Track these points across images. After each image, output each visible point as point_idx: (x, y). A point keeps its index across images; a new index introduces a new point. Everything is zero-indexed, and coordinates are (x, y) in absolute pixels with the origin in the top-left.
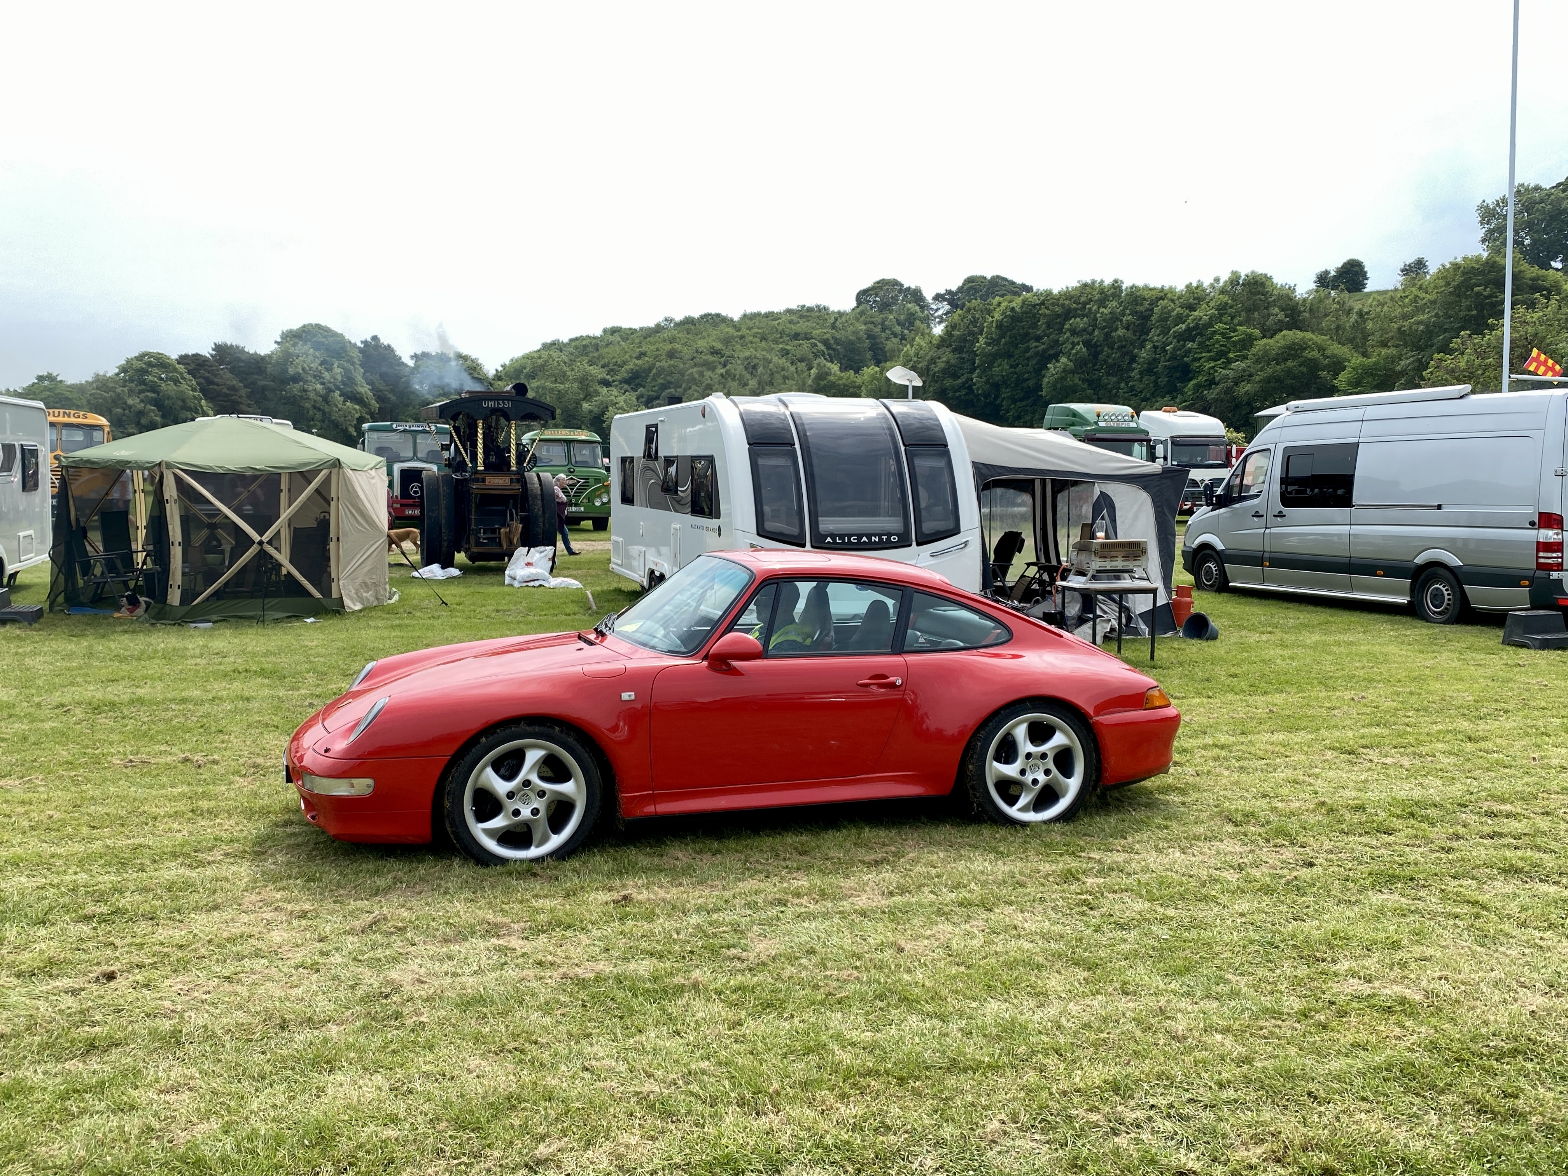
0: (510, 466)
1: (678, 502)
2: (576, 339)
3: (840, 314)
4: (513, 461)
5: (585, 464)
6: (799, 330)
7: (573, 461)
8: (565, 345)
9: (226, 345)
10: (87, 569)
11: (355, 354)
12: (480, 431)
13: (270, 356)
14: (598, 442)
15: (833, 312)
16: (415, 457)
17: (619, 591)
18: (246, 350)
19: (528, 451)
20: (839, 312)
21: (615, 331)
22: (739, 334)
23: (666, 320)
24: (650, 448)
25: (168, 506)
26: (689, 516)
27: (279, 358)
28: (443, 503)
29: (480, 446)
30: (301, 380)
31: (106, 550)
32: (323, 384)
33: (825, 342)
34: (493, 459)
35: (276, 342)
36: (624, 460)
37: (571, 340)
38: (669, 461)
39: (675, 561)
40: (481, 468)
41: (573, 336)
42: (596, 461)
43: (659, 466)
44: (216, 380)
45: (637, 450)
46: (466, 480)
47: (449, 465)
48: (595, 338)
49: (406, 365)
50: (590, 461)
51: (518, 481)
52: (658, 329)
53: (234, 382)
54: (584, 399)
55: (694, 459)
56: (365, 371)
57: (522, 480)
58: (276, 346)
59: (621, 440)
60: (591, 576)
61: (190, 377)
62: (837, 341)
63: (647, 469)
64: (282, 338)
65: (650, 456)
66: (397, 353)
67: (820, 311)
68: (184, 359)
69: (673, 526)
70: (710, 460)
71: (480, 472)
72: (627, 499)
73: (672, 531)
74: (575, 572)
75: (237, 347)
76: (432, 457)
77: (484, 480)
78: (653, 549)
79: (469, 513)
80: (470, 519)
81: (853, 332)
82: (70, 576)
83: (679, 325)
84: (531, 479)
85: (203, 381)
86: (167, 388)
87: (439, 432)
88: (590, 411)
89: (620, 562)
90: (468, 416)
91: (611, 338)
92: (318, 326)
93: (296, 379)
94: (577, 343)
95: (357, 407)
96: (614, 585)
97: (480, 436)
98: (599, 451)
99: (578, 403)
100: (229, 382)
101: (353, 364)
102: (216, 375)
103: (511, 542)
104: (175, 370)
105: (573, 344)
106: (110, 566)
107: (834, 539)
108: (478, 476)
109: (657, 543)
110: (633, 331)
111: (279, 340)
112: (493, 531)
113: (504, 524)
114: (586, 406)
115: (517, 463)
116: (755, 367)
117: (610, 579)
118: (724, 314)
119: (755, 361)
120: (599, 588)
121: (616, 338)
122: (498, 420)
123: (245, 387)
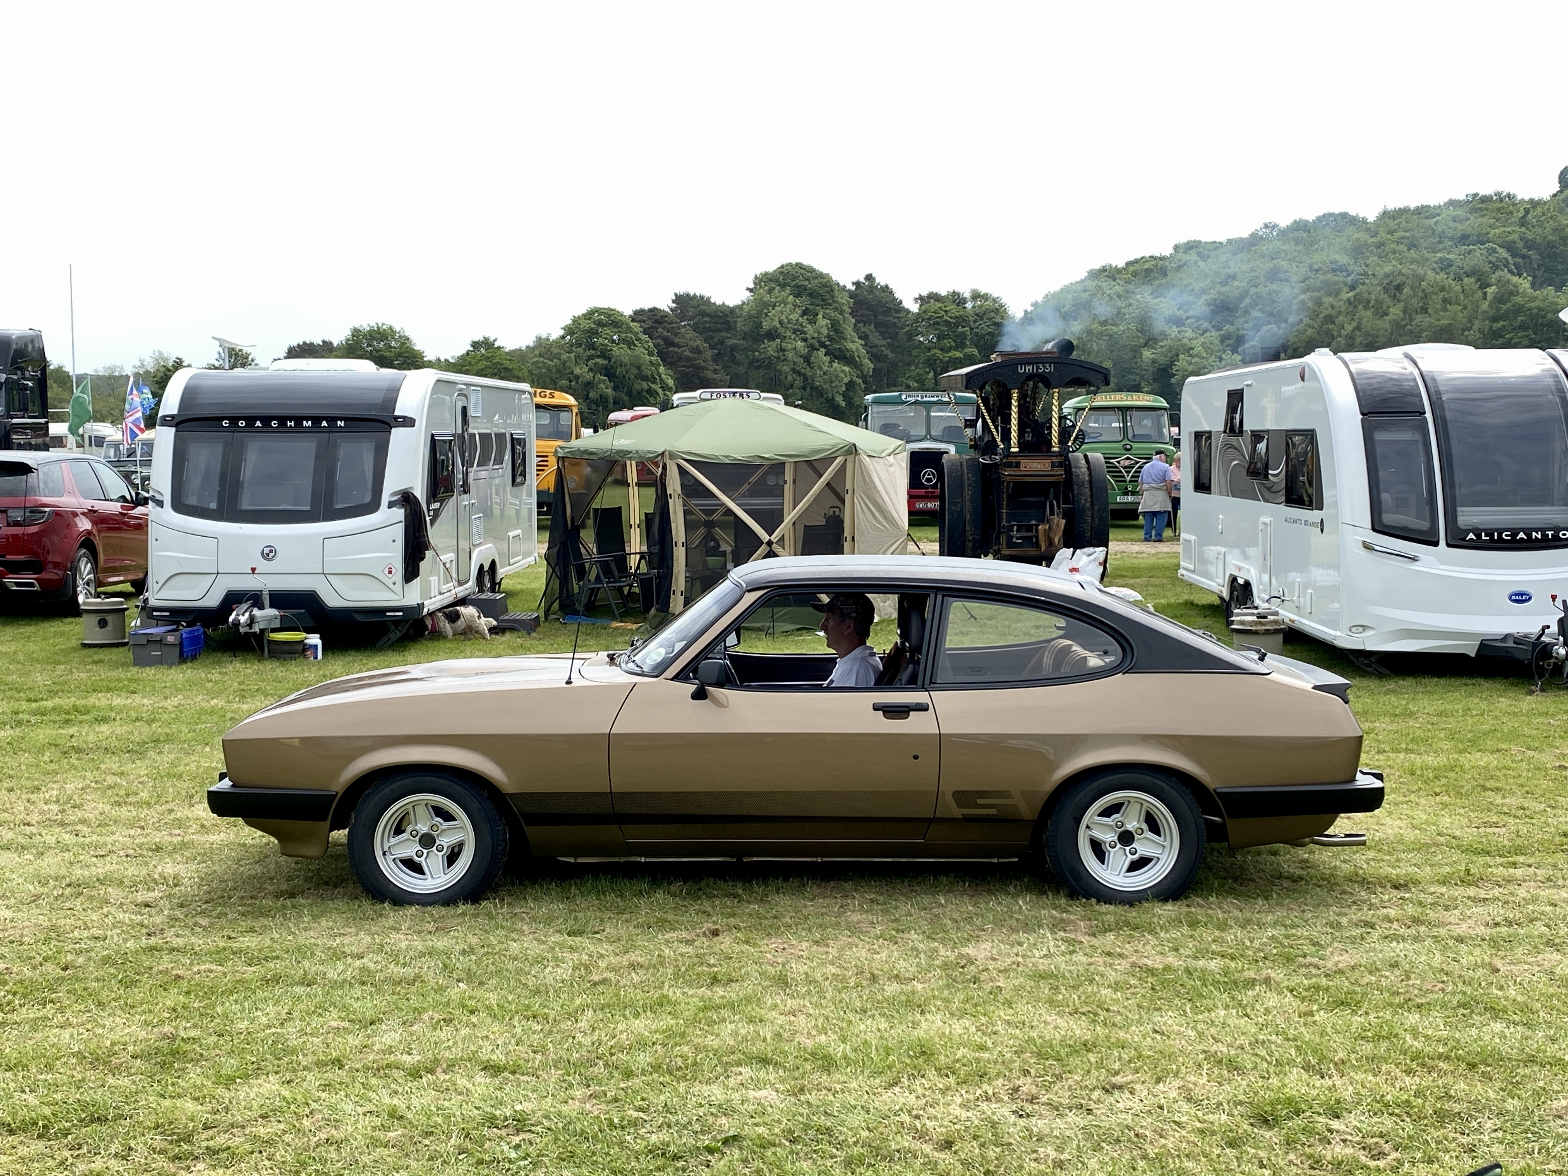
0: (1051, 446)
1: (1269, 489)
2: (1136, 261)
3: (1534, 204)
4: (1055, 439)
5: (1146, 438)
6: (1469, 230)
7: (1130, 435)
8: (1118, 271)
9: (688, 295)
10: (582, 573)
11: (844, 300)
12: (1014, 403)
13: (740, 307)
14: (1165, 409)
15: (1522, 201)
16: (928, 437)
17: (1190, 604)
18: (712, 301)
19: (1074, 426)
20: (1531, 201)
21: (1191, 246)
22: (1375, 240)
23: (1266, 226)
24: (1233, 418)
25: (671, 501)
26: (1282, 507)
27: (752, 309)
28: (968, 493)
29: (1014, 422)
30: (778, 337)
31: (599, 552)
32: (805, 340)
33: (1510, 247)
34: (1029, 437)
35: (748, 289)
36: (1198, 435)
37: (1129, 264)
38: (1257, 436)
39: (1265, 565)
40: (1015, 450)
41: (1132, 258)
42: (1161, 433)
43: (1244, 443)
44: (676, 340)
45: (1215, 423)
46: (995, 466)
47: (974, 447)
48: (1162, 259)
49: (908, 311)
50: (1154, 434)
51: (1061, 464)
52: (1255, 240)
53: (698, 342)
54: (1145, 345)
55: (1290, 434)
56: (857, 322)
57: (1065, 462)
58: (748, 294)
59: (1195, 408)
60: (1153, 586)
61: (645, 337)
62: (1530, 245)
63: (1229, 446)
64: (755, 284)
65: (1232, 430)
66: (897, 295)
67: (1501, 200)
68: (639, 315)
69: (1262, 519)
70: (1310, 436)
71: (1014, 455)
72: (1202, 485)
73: (1261, 526)
74: (1132, 581)
75: (702, 297)
76: (950, 434)
77: (1018, 465)
78: (1236, 551)
79: (1000, 507)
80: (1000, 514)
81: (1555, 230)
82: (564, 582)
83: (1284, 234)
84: (1077, 460)
85: (662, 342)
86: (620, 352)
87: (960, 402)
88: (1154, 361)
89: (1192, 567)
90: (999, 384)
91: (1185, 258)
92: (799, 266)
93: (771, 335)
94: (1136, 267)
95: (847, 369)
96: (1185, 597)
97: (1014, 409)
98: (1166, 420)
99: (1136, 351)
100: (691, 343)
101: (841, 313)
102: (676, 335)
103: (1051, 542)
104: (629, 329)
105: (1131, 269)
106: (605, 568)
107: (1479, 536)
108: (1011, 460)
109: (1241, 543)
110: (1216, 246)
111: (752, 286)
112: (1029, 528)
113: (1042, 520)
114: (1147, 354)
115: (1060, 442)
116: (1399, 288)
117: (1179, 589)
118: (1352, 213)
119: (1400, 279)
120: (1163, 601)
121: (1193, 257)
122: (1035, 387)
123: (711, 347)
